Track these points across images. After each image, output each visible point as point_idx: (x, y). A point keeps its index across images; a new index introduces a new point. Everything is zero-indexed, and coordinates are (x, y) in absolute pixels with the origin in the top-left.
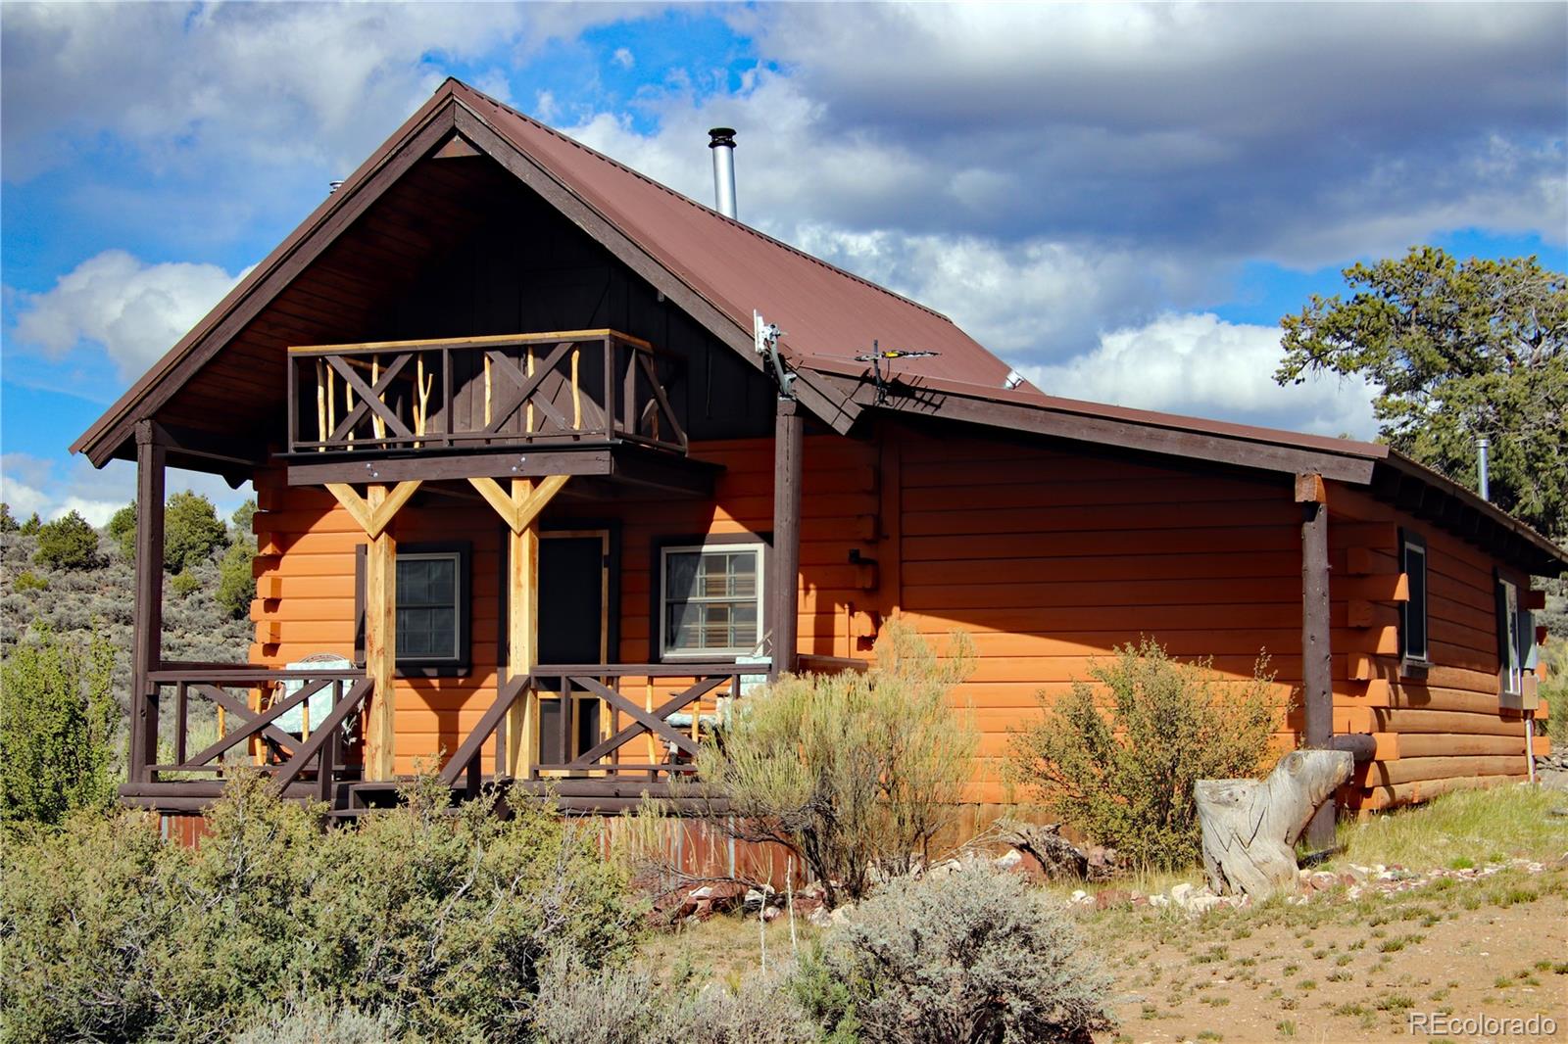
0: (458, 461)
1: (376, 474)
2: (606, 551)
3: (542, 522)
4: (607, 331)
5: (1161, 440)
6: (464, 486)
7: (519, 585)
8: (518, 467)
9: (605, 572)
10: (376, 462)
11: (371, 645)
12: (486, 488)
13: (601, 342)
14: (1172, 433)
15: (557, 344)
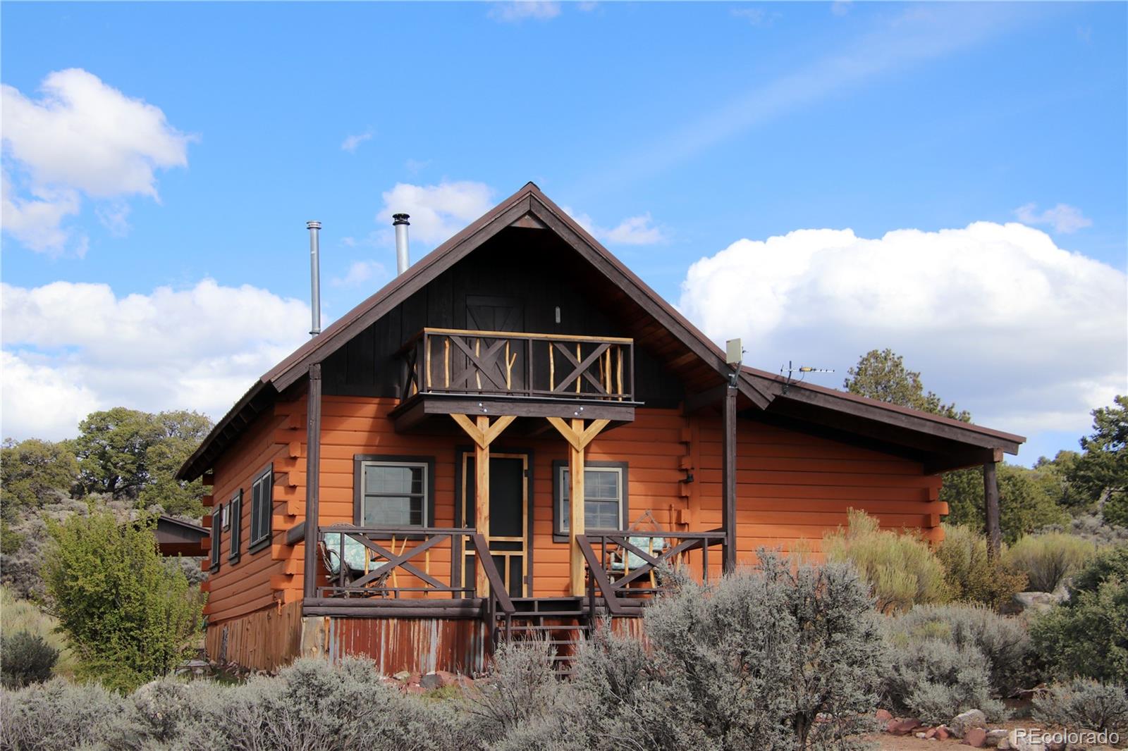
0: (540, 407)
1: (485, 410)
2: (525, 467)
3: (494, 446)
4: (632, 340)
5: (924, 426)
6: (543, 421)
7: (578, 482)
8: (578, 413)
9: (525, 480)
10: (486, 403)
11: (480, 514)
12: (558, 423)
13: (629, 345)
14: (928, 423)
15: (601, 344)
